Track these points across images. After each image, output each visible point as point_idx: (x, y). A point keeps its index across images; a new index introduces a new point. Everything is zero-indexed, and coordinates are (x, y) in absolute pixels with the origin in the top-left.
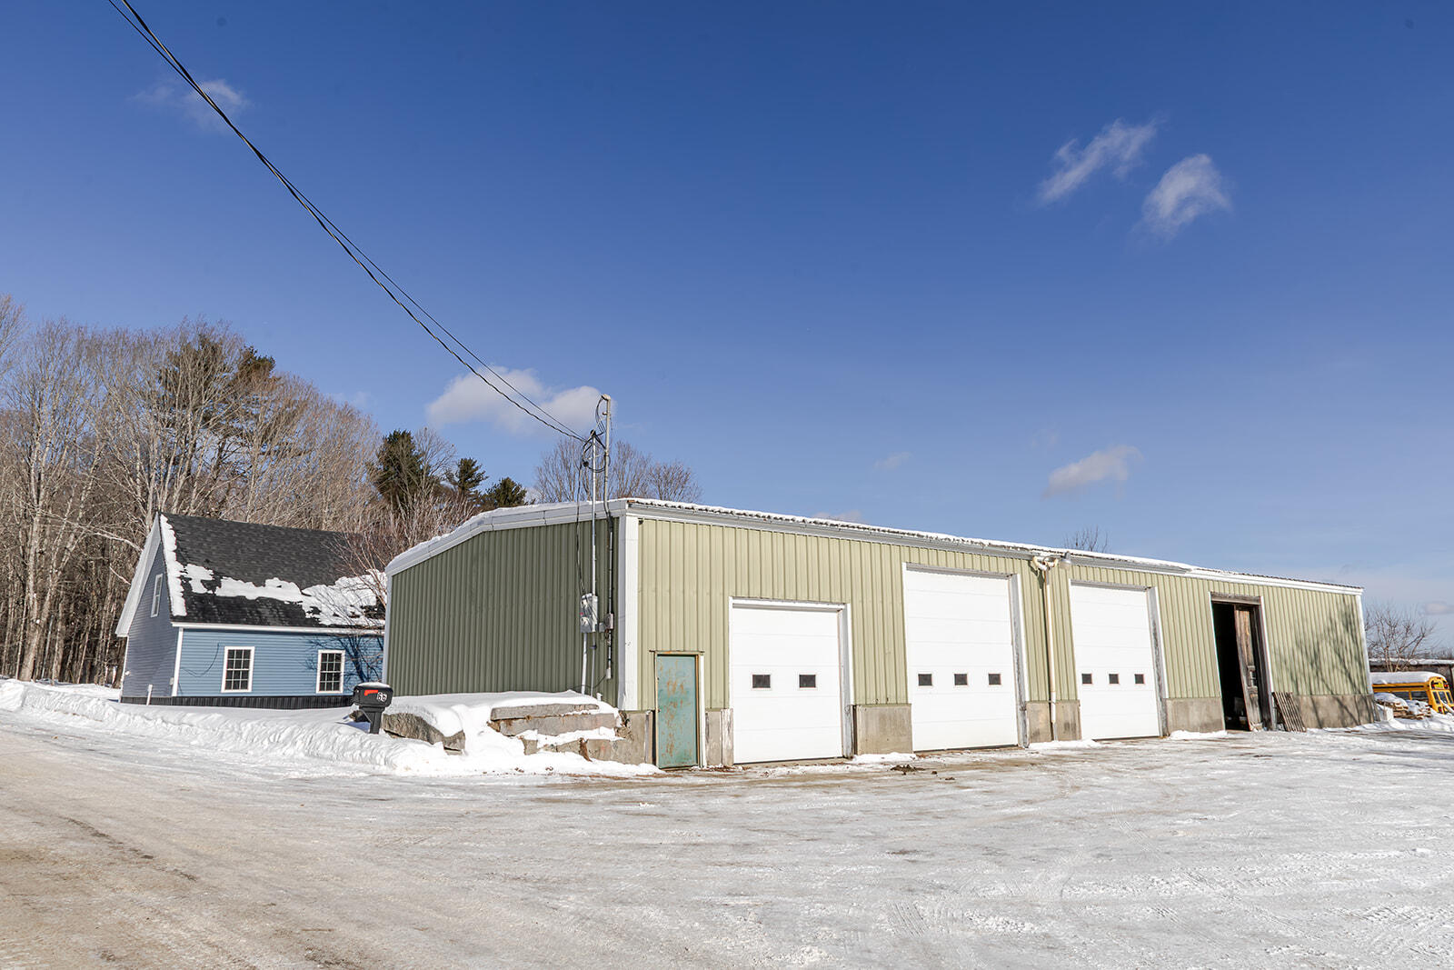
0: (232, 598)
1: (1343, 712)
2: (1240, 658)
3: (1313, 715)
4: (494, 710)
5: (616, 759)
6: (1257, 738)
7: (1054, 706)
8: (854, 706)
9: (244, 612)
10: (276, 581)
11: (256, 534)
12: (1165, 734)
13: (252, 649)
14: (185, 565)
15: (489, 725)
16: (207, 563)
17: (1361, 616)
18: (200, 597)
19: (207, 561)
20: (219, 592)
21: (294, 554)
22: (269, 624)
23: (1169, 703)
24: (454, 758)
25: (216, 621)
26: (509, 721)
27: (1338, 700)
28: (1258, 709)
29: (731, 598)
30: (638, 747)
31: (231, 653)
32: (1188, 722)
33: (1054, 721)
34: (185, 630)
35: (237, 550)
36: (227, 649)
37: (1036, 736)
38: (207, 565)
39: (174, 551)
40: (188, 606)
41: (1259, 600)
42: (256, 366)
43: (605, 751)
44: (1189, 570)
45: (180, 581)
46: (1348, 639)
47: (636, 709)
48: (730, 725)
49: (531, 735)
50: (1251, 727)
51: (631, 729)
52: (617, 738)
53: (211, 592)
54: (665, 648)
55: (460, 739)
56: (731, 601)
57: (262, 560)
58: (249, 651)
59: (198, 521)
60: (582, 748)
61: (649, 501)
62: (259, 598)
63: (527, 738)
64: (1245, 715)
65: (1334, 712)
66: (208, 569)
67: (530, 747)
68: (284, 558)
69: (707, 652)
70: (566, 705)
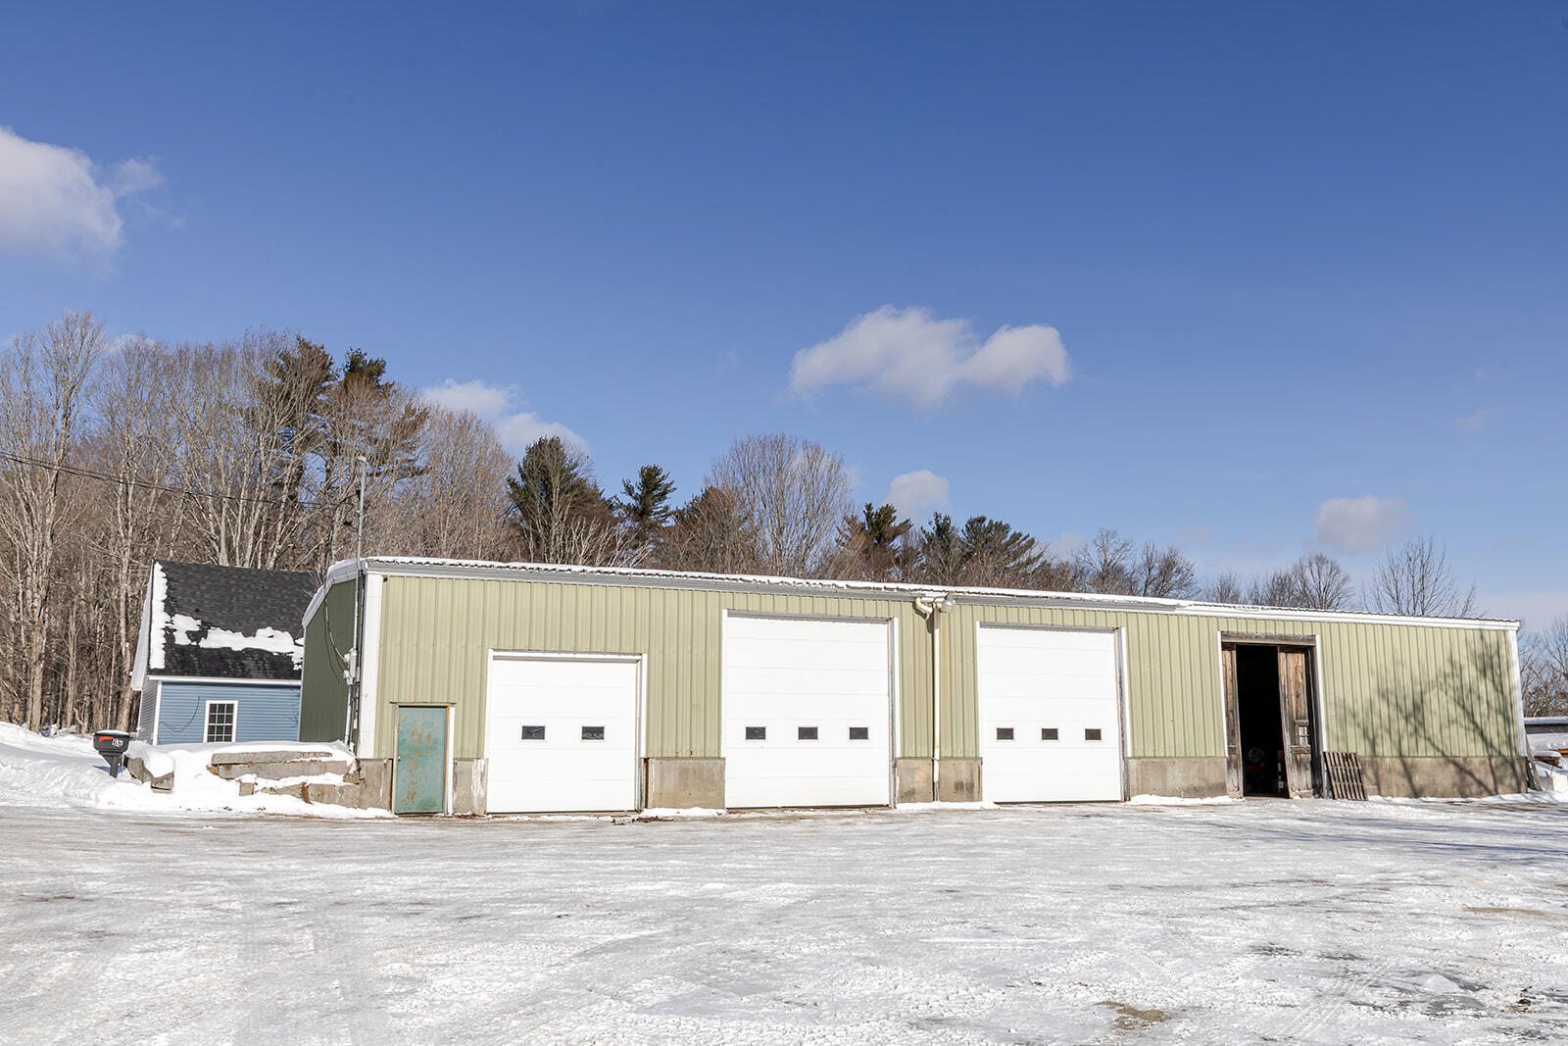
0: (215, 649)
1: (1463, 779)
2: (1283, 711)
3: (1405, 782)
4: (214, 755)
5: (341, 803)
6: (1298, 807)
7: (936, 764)
8: (646, 760)
9: (227, 664)
10: (269, 631)
11: (256, 580)
12: (1127, 797)
13: (236, 703)
14: (172, 616)
15: (208, 769)
16: (196, 613)
17: (1515, 656)
18: (182, 649)
19: (197, 611)
20: (204, 644)
21: (295, 600)
22: (251, 677)
23: (1133, 764)
24: (161, 797)
25: (194, 674)
26: (228, 766)
27: (1456, 764)
28: (1309, 772)
29: (491, 651)
30: (374, 793)
31: (213, 707)
32: (1165, 786)
33: (936, 779)
34: (164, 683)
35: (232, 599)
36: (208, 703)
37: (908, 796)
38: (195, 615)
39: (163, 601)
40: (168, 658)
41: (1312, 638)
42: (365, 371)
43: (329, 795)
44: (1178, 606)
45: (164, 632)
46: (1485, 688)
47: (371, 756)
48: (483, 774)
49: (248, 778)
50: (1291, 794)
51: (364, 776)
52: (344, 784)
53: (195, 643)
54: (409, 699)
55: (167, 779)
56: (491, 653)
57: (258, 609)
58: (233, 705)
59: (194, 568)
60: (304, 793)
61: (390, 559)
62: (246, 649)
63: (243, 781)
64: (1285, 779)
65: (1447, 777)
66: (196, 619)
67: (247, 790)
68: (282, 606)
69: (460, 704)
70: (292, 752)
